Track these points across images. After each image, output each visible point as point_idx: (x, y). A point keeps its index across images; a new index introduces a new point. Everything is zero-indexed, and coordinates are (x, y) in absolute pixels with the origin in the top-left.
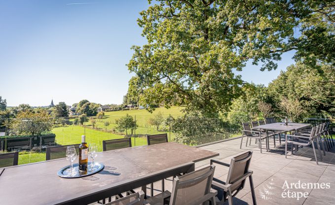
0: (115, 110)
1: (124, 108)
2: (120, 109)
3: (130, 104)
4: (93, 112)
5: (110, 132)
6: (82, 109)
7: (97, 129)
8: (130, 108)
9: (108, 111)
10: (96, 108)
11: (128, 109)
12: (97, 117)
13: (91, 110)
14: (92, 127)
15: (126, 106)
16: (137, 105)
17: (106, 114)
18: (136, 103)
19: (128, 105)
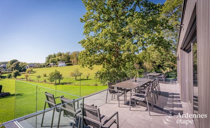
0: (40, 67)
1: (47, 65)
2: (44, 66)
3: (51, 63)
4: (23, 69)
5: (42, 82)
6: (13, 66)
7: (30, 80)
8: (52, 66)
9: (34, 68)
10: (25, 65)
11: (51, 67)
12: (27, 72)
13: (20, 67)
14: (25, 79)
15: (49, 65)
16: (57, 63)
17: (34, 70)
18: (56, 62)
19: (50, 64)
